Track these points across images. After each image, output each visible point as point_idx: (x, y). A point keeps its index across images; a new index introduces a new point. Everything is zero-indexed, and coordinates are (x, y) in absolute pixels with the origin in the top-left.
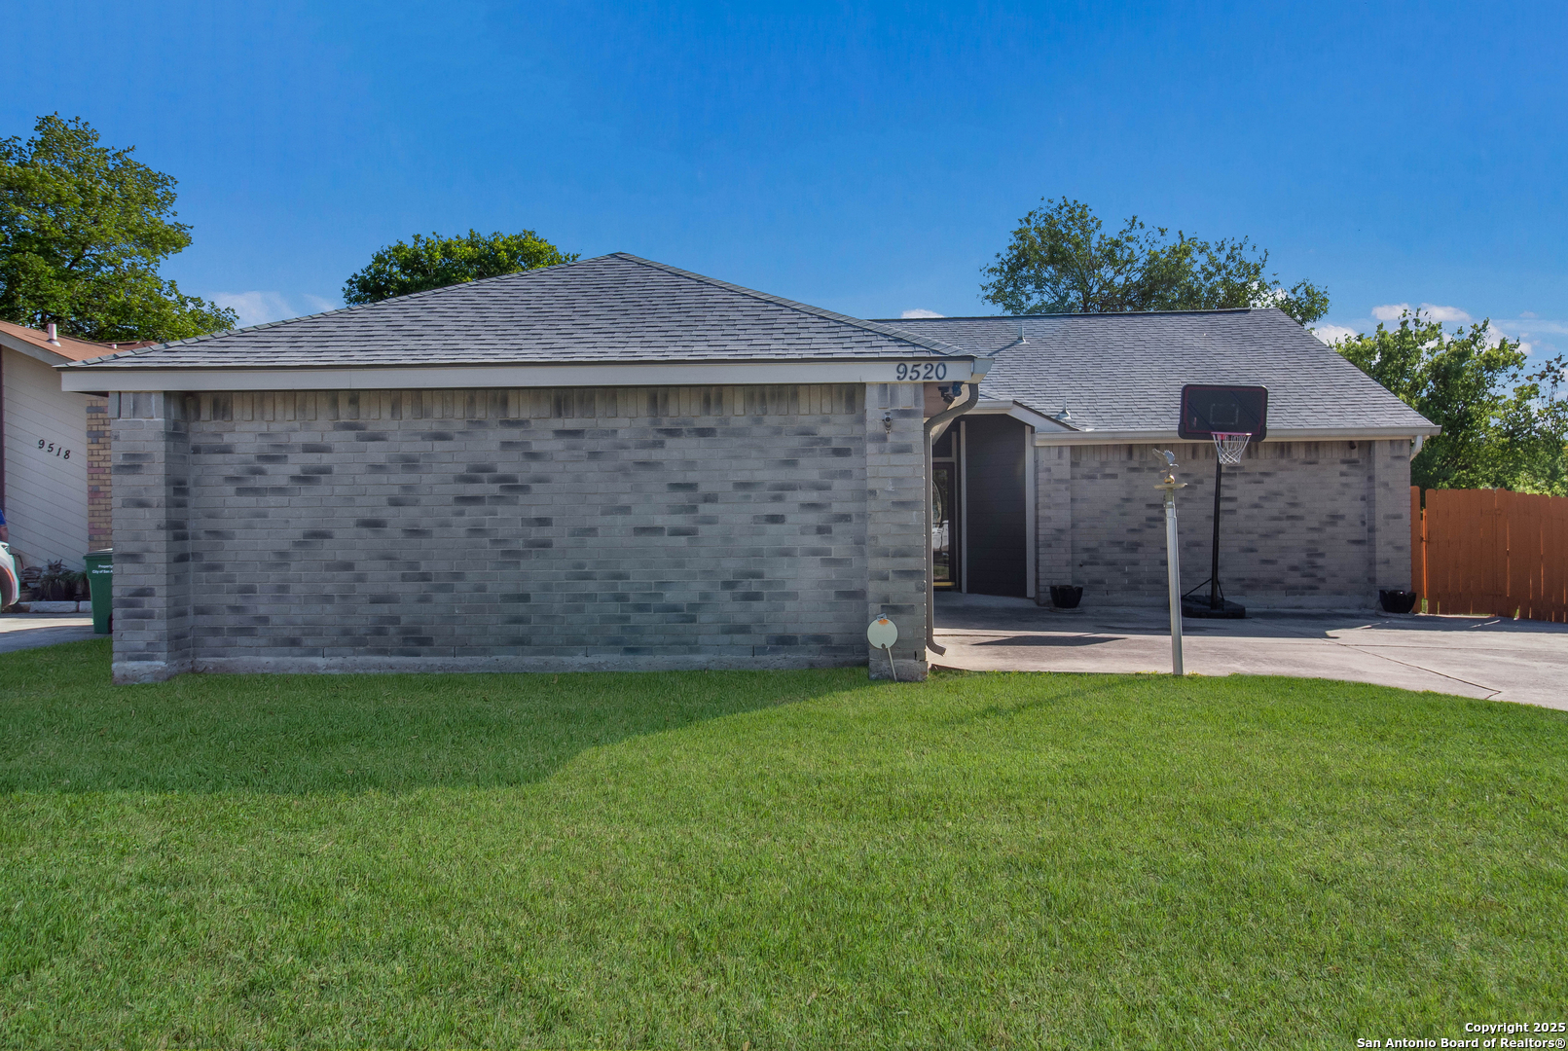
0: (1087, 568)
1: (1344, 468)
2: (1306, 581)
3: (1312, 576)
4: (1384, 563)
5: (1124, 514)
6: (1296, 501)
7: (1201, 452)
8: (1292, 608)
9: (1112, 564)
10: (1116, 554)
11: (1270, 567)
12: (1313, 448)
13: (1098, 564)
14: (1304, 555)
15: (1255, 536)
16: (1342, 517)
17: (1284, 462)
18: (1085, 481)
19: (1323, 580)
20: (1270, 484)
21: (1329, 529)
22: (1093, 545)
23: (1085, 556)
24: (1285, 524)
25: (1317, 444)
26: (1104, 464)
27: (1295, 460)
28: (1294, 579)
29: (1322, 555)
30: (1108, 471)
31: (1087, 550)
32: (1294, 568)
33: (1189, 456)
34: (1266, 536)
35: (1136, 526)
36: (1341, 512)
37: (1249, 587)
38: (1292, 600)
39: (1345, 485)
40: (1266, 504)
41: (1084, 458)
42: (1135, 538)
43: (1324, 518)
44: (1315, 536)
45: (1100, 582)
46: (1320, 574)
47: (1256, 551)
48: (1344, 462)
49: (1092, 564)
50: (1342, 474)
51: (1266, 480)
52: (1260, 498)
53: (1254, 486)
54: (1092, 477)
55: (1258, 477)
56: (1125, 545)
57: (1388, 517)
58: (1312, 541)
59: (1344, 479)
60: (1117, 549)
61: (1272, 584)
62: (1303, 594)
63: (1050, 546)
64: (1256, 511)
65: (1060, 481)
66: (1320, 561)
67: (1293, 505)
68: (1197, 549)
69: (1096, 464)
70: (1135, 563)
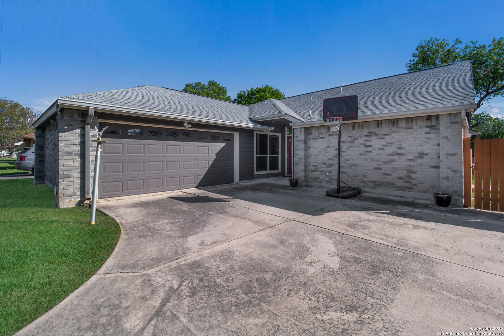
0: (314, 173)
1: (427, 130)
2: (406, 184)
3: (410, 182)
4: (446, 178)
5: (327, 153)
6: (401, 147)
7: (356, 126)
8: (400, 197)
9: (322, 172)
10: (324, 168)
11: (387, 177)
12: (410, 120)
13: (318, 172)
14: (405, 172)
15: (381, 163)
16: (427, 154)
17: (395, 129)
18: (313, 140)
19: (416, 185)
20: (388, 139)
21: (419, 160)
22: (316, 164)
23: (313, 168)
24: (395, 157)
25: (412, 118)
26: (320, 134)
27: (401, 128)
28: (400, 183)
29: (415, 173)
30: (321, 136)
31: (314, 166)
32: (400, 178)
33: (351, 129)
34: (386, 163)
35: (331, 158)
36: (426, 152)
37: (378, 185)
38: (398, 193)
39: (429, 138)
40: (386, 148)
41: (313, 132)
42: (330, 162)
43: (417, 155)
44: (412, 163)
45: (318, 178)
46: (414, 182)
47: (381, 169)
48: (427, 127)
49: (315, 171)
50: (426, 133)
51: (386, 137)
52: (383, 145)
53: (380, 140)
54: (315, 139)
55: (382, 136)
56: (327, 165)
57: (447, 155)
58: (410, 166)
59: (427, 136)
60: (324, 166)
61: (389, 185)
62: (404, 191)
63: (297, 164)
64: (381, 151)
65: (301, 141)
66: (414, 176)
67: (400, 148)
68: (355, 167)
69: (317, 134)
70: (330, 172)
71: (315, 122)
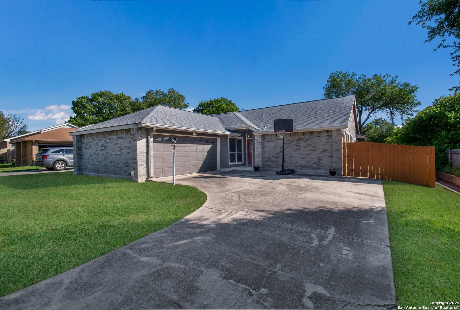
0: (268, 162)
1: (327, 137)
2: (317, 166)
3: (319, 165)
4: (335, 162)
5: (275, 150)
6: (315, 146)
7: (292, 135)
8: (314, 173)
9: (273, 161)
10: (273, 159)
11: (308, 163)
12: (319, 132)
13: (270, 161)
14: (317, 160)
15: (305, 155)
16: (327, 150)
17: (312, 136)
18: (267, 143)
19: (322, 166)
20: (309, 142)
21: (324, 153)
22: (269, 157)
23: (267, 160)
24: (312, 152)
25: (320, 131)
26: (271, 139)
27: (315, 136)
28: (315, 166)
29: (322, 160)
30: (272, 140)
31: (267, 158)
32: (314, 163)
33: (289, 136)
34: (307, 155)
35: (278, 153)
36: (326, 149)
37: (304, 167)
38: (314, 171)
39: (327, 142)
40: (308, 147)
41: (267, 137)
42: (278, 155)
43: (322, 151)
44: (320, 155)
45: (271, 165)
46: (321, 165)
47: (305, 159)
48: (327, 136)
49: (268, 161)
50: (327, 139)
51: (307, 141)
52: (306, 146)
53: (304, 143)
54: (268, 142)
55: (306, 141)
56: (275, 157)
57: (336, 150)
58: (319, 156)
59: (327, 140)
60: (274, 158)
61: (309, 167)
62: (317, 170)
63: (257, 157)
64: (305, 149)
65: (259, 143)
66: (321, 162)
67: (314, 147)
68: (291, 158)
69: (269, 139)
70: (277, 161)
71: (269, 132)
